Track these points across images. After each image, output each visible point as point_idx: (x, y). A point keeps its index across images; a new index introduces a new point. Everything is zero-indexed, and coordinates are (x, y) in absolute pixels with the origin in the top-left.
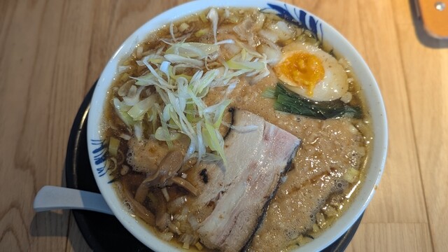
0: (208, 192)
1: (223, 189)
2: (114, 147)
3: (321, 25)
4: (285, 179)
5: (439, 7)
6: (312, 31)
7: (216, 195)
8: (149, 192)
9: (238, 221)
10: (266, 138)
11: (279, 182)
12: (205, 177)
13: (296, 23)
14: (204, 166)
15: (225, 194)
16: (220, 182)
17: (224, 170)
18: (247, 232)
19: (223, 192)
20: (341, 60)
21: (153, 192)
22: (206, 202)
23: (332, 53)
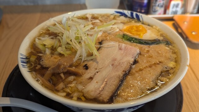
0: (88, 73)
1: (97, 71)
2: (33, 59)
3: (141, 16)
4: (134, 66)
5: (193, 33)
6: (137, 19)
7: (94, 74)
8: (52, 76)
9: (108, 83)
10: (120, 49)
11: (131, 68)
12: (86, 67)
13: (130, 17)
14: (86, 63)
15: (99, 73)
16: (95, 68)
17: (97, 63)
18: (114, 87)
19: (97, 72)
20: (154, 27)
21: (54, 76)
22: (87, 77)
23: (149, 25)
